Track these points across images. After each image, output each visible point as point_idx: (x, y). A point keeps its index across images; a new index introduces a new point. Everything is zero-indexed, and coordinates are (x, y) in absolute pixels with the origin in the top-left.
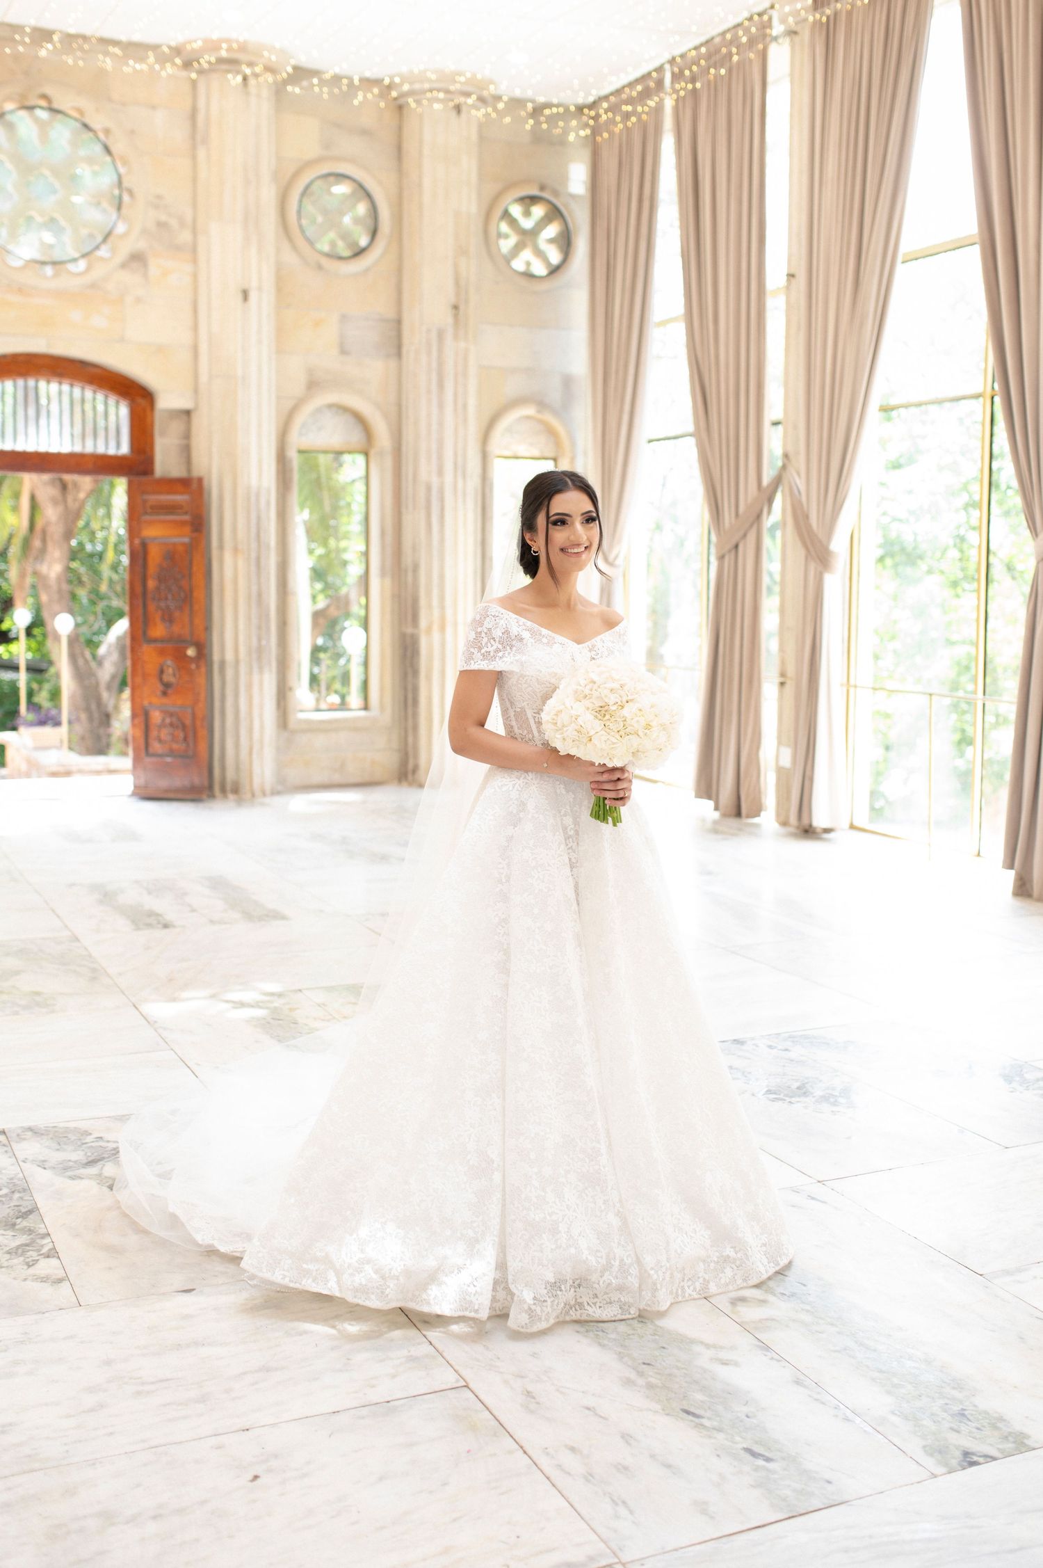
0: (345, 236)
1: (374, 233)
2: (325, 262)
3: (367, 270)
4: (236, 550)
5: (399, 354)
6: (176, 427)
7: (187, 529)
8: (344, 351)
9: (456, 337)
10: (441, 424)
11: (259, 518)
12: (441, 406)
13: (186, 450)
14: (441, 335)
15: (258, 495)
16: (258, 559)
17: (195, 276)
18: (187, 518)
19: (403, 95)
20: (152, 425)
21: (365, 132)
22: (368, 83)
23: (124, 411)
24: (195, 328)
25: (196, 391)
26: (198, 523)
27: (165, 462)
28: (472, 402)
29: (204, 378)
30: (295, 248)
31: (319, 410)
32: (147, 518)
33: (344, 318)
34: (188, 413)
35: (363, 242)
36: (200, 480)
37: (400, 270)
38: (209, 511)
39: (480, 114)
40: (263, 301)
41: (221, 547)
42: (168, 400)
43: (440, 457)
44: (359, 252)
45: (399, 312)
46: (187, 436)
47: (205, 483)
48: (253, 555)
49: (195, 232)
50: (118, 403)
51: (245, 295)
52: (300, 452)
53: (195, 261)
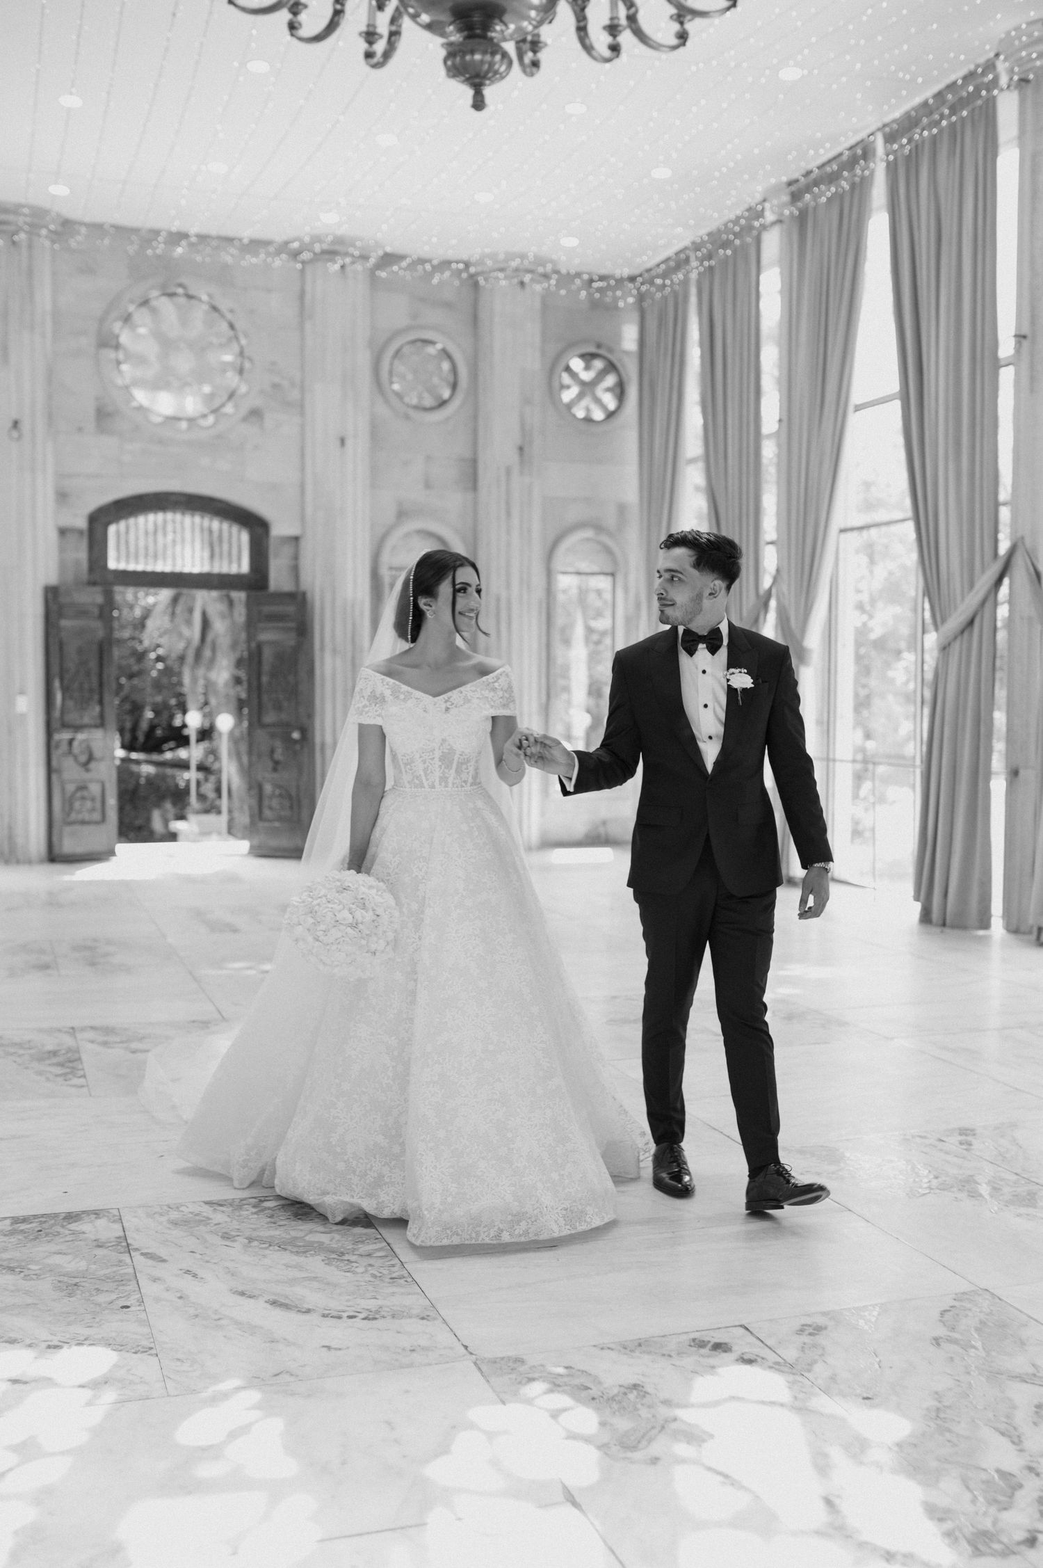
0: (431, 390)
1: (454, 386)
2: (412, 413)
3: (448, 419)
4: (334, 651)
5: (474, 486)
6: (287, 551)
7: (293, 635)
8: (428, 486)
9: (522, 473)
10: (509, 545)
11: (354, 625)
12: (508, 532)
13: (295, 570)
14: (508, 471)
15: (353, 606)
16: (353, 658)
17: (303, 427)
18: (292, 625)
19: (477, 274)
20: (267, 548)
21: (448, 305)
22: (446, 264)
23: (245, 537)
24: (303, 469)
25: (303, 518)
26: (303, 629)
27: (278, 579)
28: (536, 526)
29: (309, 510)
30: (387, 401)
31: (407, 535)
32: (261, 625)
33: (428, 458)
34: (296, 539)
35: (446, 394)
36: (304, 594)
37: (475, 417)
38: (312, 621)
39: (538, 288)
40: (359, 446)
41: (322, 649)
42: (280, 529)
43: (508, 574)
44: (443, 403)
45: (475, 452)
46: (296, 557)
47: (309, 596)
48: (349, 655)
49: (303, 390)
50: (239, 532)
51: (343, 442)
52: (391, 568)
53: (302, 414)
